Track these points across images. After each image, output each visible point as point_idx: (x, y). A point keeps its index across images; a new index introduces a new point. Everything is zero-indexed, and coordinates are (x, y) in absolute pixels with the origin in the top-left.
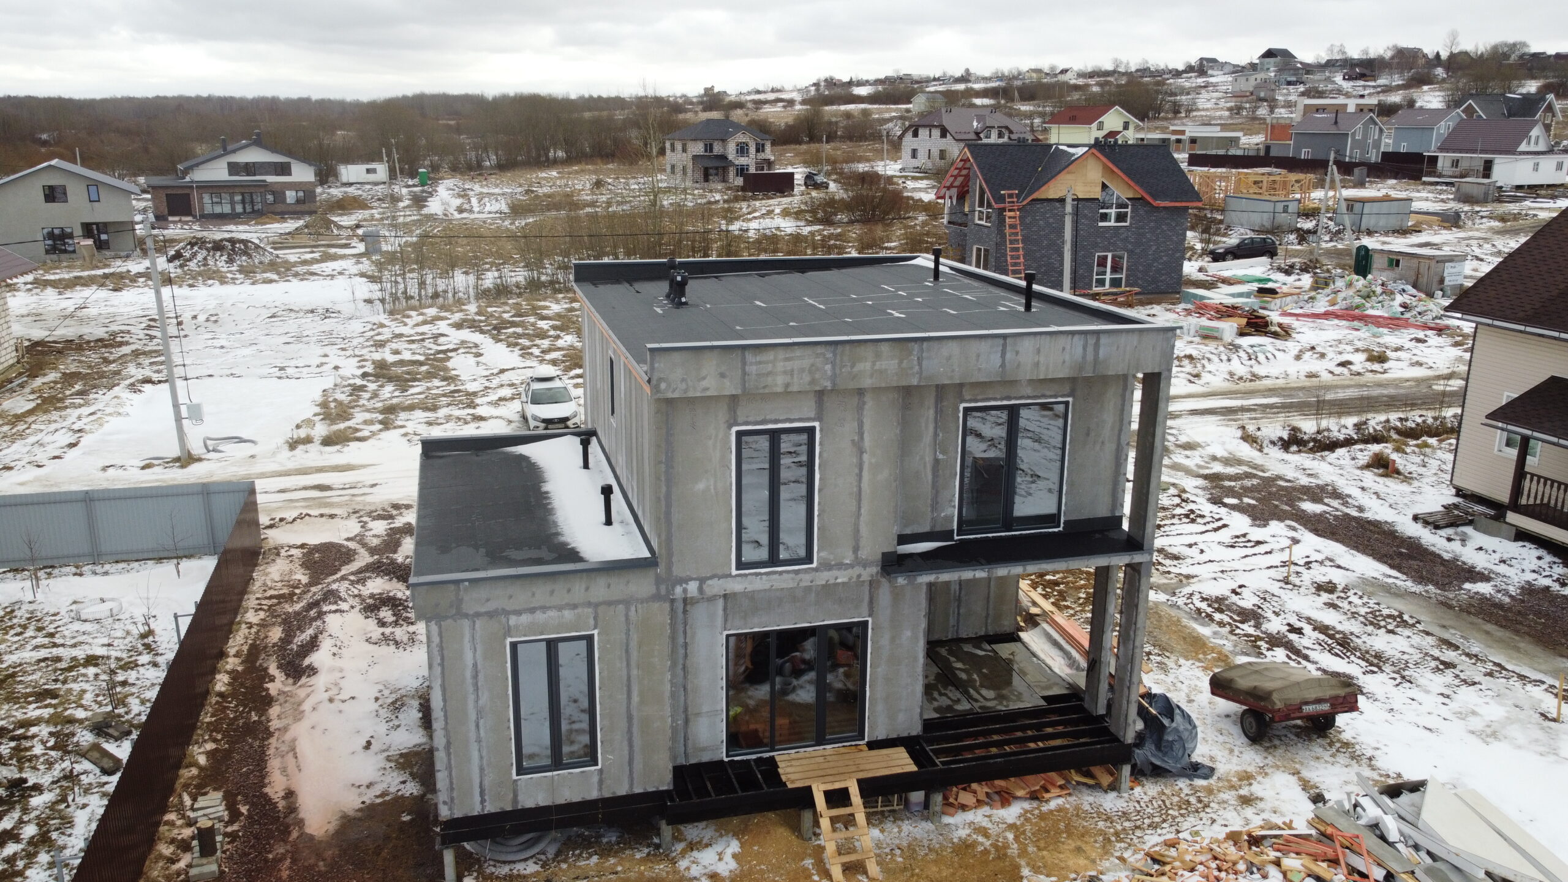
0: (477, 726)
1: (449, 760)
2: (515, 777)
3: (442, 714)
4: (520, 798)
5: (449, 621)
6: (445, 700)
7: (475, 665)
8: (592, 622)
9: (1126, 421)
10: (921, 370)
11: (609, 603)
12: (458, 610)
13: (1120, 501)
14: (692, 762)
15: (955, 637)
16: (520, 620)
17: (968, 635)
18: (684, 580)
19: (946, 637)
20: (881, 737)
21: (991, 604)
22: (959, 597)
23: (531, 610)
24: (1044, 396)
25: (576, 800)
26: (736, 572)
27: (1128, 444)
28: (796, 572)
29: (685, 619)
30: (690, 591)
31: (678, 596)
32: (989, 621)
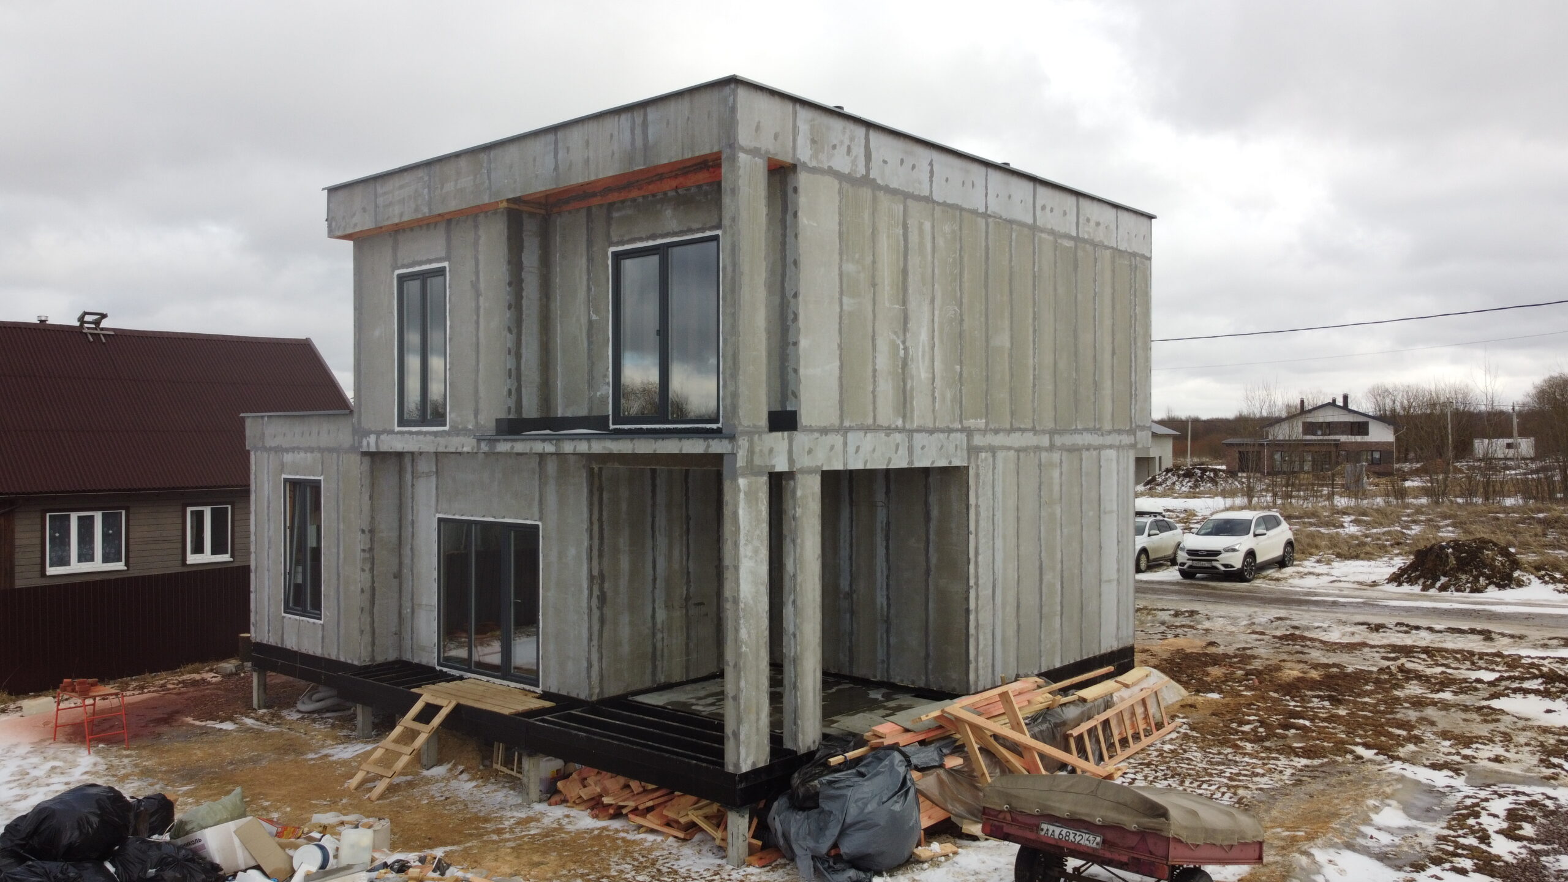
0: (268, 555)
2: (283, 613)
3: (254, 537)
4: (285, 637)
5: (259, 452)
6: (256, 526)
7: (269, 497)
8: (320, 468)
9: (789, 260)
10: (490, 183)
11: (330, 450)
12: (263, 443)
13: (791, 387)
14: (416, 661)
15: (885, 680)
16: (288, 458)
17: (902, 681)
18: (367, 433)
19: (875, 677)
20: (554, 690)
21: (931, 638)
22: (888, 617)
23: (293, 450)
24: (691, 231)
25: (311, 653)
26: (397, 429)
27: (795, 295)
28: (435, 434)
29: (413, 493)
30: (371, 443)
31: (365, 449)
32: (930, 667)
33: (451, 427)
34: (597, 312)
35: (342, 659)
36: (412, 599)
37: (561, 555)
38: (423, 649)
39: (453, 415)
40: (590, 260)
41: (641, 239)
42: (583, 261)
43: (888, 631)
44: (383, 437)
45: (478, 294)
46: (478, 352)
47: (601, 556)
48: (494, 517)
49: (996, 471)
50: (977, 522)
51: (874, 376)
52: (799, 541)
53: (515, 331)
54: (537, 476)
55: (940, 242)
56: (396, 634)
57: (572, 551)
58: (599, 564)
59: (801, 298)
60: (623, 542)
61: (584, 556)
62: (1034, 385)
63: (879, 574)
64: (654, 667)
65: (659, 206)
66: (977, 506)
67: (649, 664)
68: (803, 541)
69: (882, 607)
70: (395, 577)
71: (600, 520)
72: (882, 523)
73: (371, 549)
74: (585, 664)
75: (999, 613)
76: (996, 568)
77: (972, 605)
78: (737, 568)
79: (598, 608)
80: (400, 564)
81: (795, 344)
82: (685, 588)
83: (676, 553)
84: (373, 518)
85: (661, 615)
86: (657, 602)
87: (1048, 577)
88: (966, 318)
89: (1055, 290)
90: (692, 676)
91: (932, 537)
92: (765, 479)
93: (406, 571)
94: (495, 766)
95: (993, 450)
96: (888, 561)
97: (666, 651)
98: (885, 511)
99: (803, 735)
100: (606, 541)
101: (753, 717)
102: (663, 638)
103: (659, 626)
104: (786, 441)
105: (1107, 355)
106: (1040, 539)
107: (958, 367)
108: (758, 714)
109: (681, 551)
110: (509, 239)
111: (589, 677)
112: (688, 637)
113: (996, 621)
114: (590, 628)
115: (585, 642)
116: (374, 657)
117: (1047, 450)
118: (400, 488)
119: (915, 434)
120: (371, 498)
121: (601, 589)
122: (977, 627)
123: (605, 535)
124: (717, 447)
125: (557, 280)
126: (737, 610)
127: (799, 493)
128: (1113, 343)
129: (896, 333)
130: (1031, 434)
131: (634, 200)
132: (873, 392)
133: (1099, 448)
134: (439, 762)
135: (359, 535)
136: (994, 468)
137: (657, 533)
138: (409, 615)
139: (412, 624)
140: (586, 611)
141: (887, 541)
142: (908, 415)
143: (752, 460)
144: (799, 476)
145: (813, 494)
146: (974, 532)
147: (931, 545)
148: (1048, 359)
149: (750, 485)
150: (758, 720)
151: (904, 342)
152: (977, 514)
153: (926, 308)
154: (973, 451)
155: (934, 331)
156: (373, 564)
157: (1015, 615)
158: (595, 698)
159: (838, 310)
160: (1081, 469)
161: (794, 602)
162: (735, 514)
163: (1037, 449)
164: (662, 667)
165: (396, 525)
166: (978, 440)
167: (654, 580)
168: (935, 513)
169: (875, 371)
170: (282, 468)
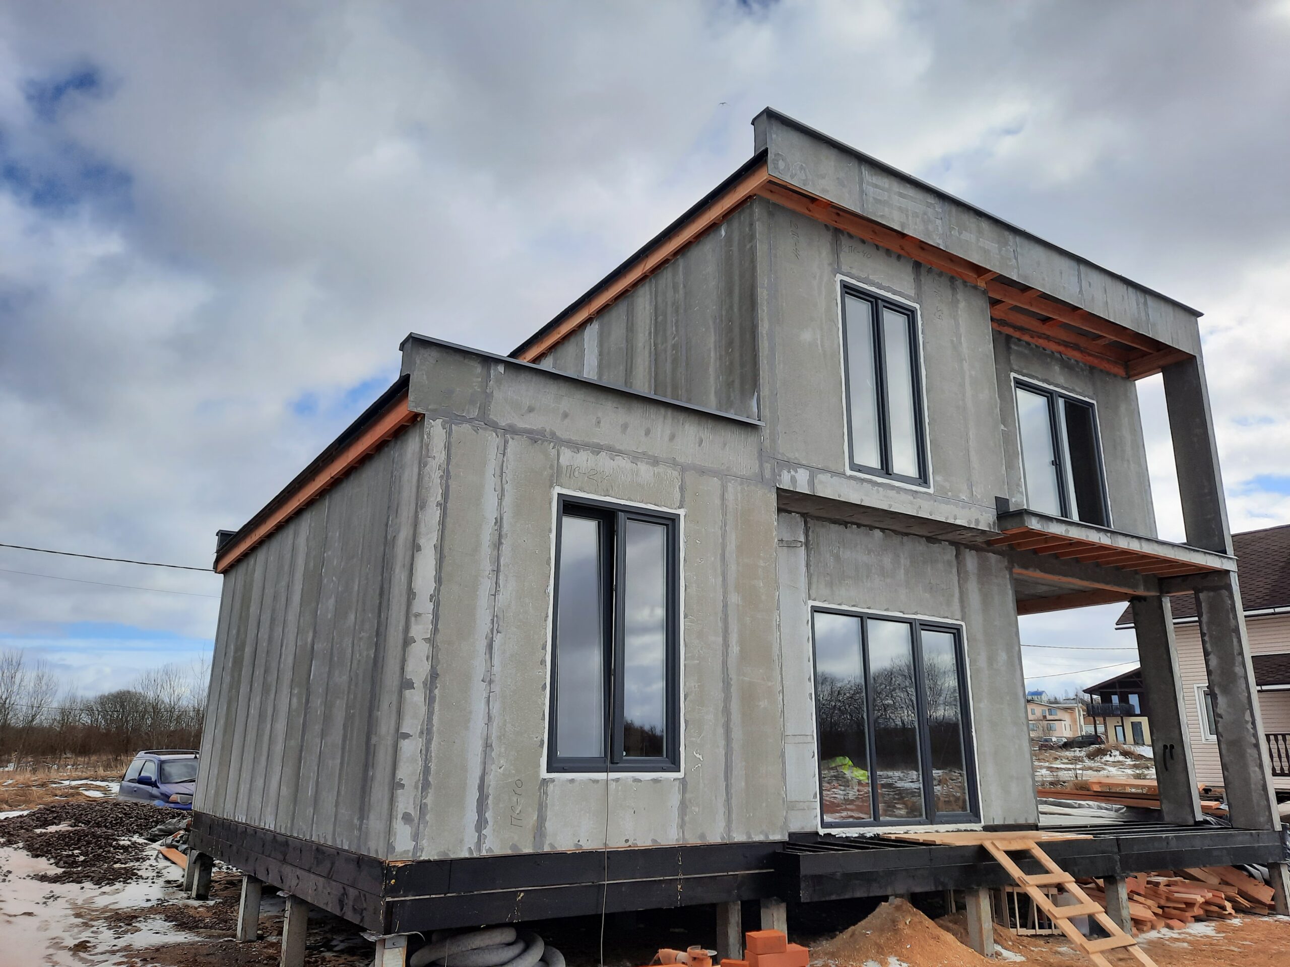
0: (490, 647)
1: (430, 713)
2: (544, 774)
3: (431, 606)
4: (550, 826)
5: (466, 427)
6: (439, 580)
7: (499, 522)
8: (677, 495)
10: (1017, 263)
11: (700, 470)
16: (576, 458)
20: (998, 821)
24: (1075, 391)
25: (643, 845)
26: (850, 473)
28: (913, 494)
30: (799, 482)
31: (784, 487)
33: (936, 491)
37: (991, 660)
39: (939, 478)
44: (822, 477)
45: (961, 357)
46: (966, 418)
48: (902, 612)
54: (955, 570)
57: (1003, 656)
170: (557, 475)
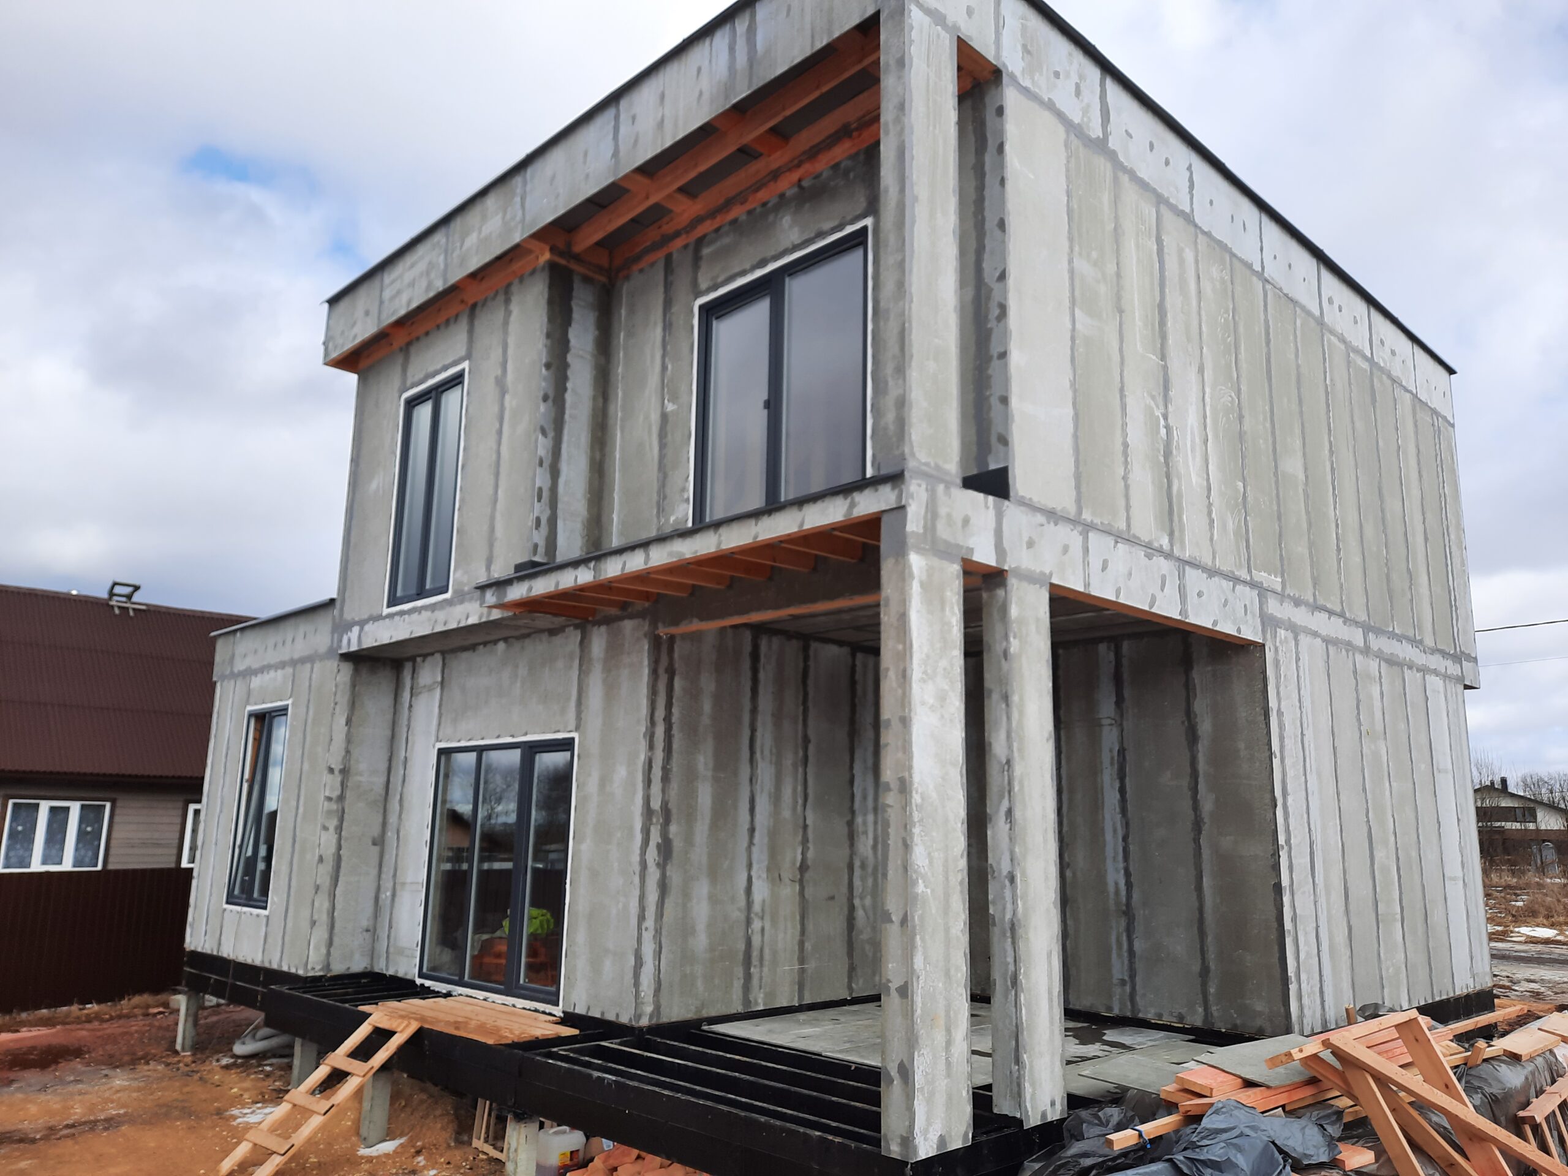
0: (219, 822)
1: (201, 865)
2: (224, 905)
3: (206, 800)
4: (222, 939)
5: (226, 681)
6: (210, 783)
7: (229, 739)
8: (290, 688)
9: (991, 223)
10: (524, 214)
11: (303, 661)
12: (232, 668)
13: (996, 428)
14: (391, 972)
15: (1129, 1014)
16: (256, 682)
17: (1160, 1016)
18: (349, 627)
19: (1110, 1009)
20: (580, 1010)
21: (1210, 939)
22: (1128, 904)
23: (262, 670)
24: (821, 235)
25: (249, 961)
26: (386, 611)
27: (1002, 277)
28: (433, 607)
29: (409, 720)
30: (352, 641)
31: (344, 650)
32: (1212, 990)
33: (455, 592)
34: (674, 399)
35: (285, 968)
36: (395, 875)
37: (604, 782)
38: (401, 952)
39: (459, 574)
40: (667, 327)
41: (743, 273)
42: (659, 331)
43: (1130, 931)
44: (367, 628)
45: (503, 392)
46: (497, 475)
47: (666, 779)
48: (513, 736)
49: (1301, 664)
50: (1282, 738)
51: (1125, 454)
52: (1015, 698)
53: (551, 434)
54: (577, 662)
55: (1207, 287)
56: (367, 931)
57: (621, 772)
58: (663, 791)
59: (1011, 281)
60: (704, 762)
61: (639, 777)
62: (1339, 550)
63: (1109, 836)
64: (748, 977)
65: (771, 218)
66: (1280, 713)
67: (739, 971)
68: (1021, 699)
69: (1117, 892)
70: (374, 844)
71: (668, 719)
72: (1111, 751)
73: (341, 798)
74: (632, 962)
75: (1322, 901)
76: (1312, 822)
77: (1285, 881)
78: (905, 722)
79: (658, 865)
80: (384, 824)
81: (1003, 355)
82: (799, 851)
83: (787, 792)
84: (348, 752)
85: (761, 890)
86: (755, 867)
87: (1379, 855)
88: (1246, 413)
89: (1353, 422)
90: (808, 1000)
91: (1202, 766)
92: (956, 568)
93: (391, 834)
94: (476, 1143)
95: (1295, 630)
96: (1124, 811)
97: (767, 951)
98: (1115, 732)
99: (1033, 1085)
100: (675, 755)
101: (940, 1037)
102: (763, 929)
103: (757, 907)
104: (991, 513)
105: (1420, 539)
106: (1364, 790)
107: (1240, 484)
108: (948, 1031)
109: (795, 790)
110: (550, 302)
111: (637, 984)
112: (803, 932)
113: (1319, 913)
114: (642, 898)
115: (634, 921)
116: (328, 965)
117: (1361, 652)
118: (395, 713)
119: (1187, 568)
120: (349, 722)
121: (665, 835)
122: (1294, 919)
123: (675, 746)
124: (867, 504)
125: (620, 370)
126: (906, 805)
127: (1014, 611)
128: (1424, 523)
129: (1153, 398)
130: (1341, 620)
131: (735, 221)
132: (1125, 478)
133: (1424, 670)
134: (389, 1135)
135: (327, 778)
136: (1298, 660)
137: (758, 755)
138: (388, 902)
139: (391, 914)
140: (637, 869)
141: (1122, 777)
142: (1177, 534)
143: (934, 528)
144: (1012, 582)
145: (1038, 620)
146: (1278, 754)
147: (1201, 780)
148: (1352, 518)
149: (930, 571)
150: (949, 1043)
151: (1166, 418)
152: (1281, 726)
153: (1193, 376)
154: (1268, 622)
155: (1205, 417)
156: (341, 820)
157: (1343, 908)
158: (644, 1022)
159: (1069, 326)
160: (1405, 694)
161: (1009, 813)
162: (903, 617)
163: (1349, 645)
164: (761, 978)
165: (383, 766)
166: (1274, 607)
167: (752, 830)
168: (1205, 727)
169: (1126, 445)
170: (248, 698)
